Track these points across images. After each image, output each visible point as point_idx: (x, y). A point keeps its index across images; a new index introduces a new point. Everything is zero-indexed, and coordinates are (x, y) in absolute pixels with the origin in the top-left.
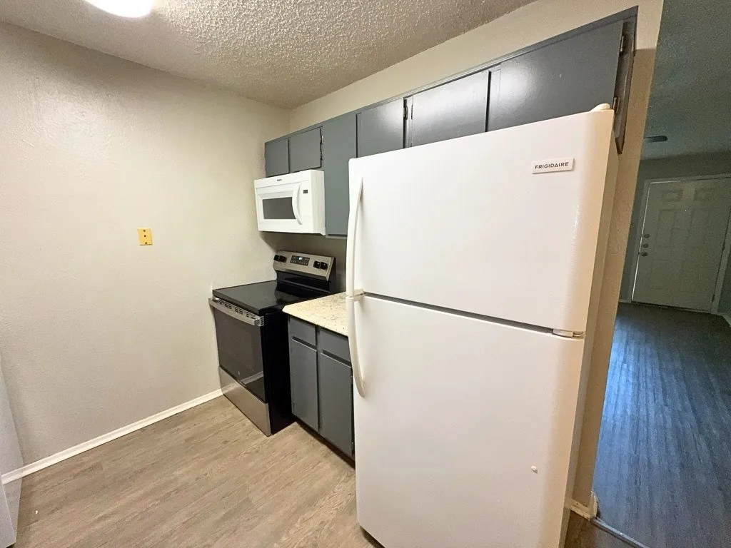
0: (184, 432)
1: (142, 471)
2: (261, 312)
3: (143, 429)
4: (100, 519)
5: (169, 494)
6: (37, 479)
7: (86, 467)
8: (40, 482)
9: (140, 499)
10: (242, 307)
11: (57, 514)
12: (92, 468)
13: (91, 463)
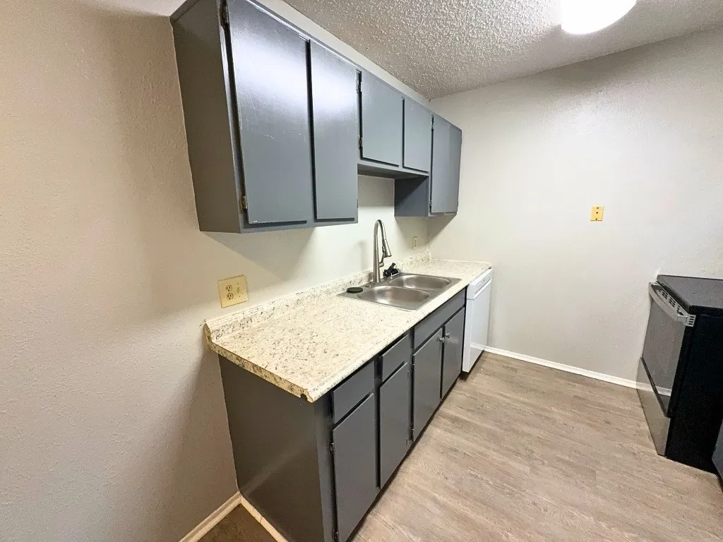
0: (578, 390)
1: (534, 390)
2: (692, 310)
3: (551, 369)
4: (502, 395)
5: (541, 416)
6: (490, 356)
7: (510, 366)
8: (490, 358)
9: (524, 403)
10: (677, 298)
11: (487, 377)
12: (512, 368)
13: (514, 367)
